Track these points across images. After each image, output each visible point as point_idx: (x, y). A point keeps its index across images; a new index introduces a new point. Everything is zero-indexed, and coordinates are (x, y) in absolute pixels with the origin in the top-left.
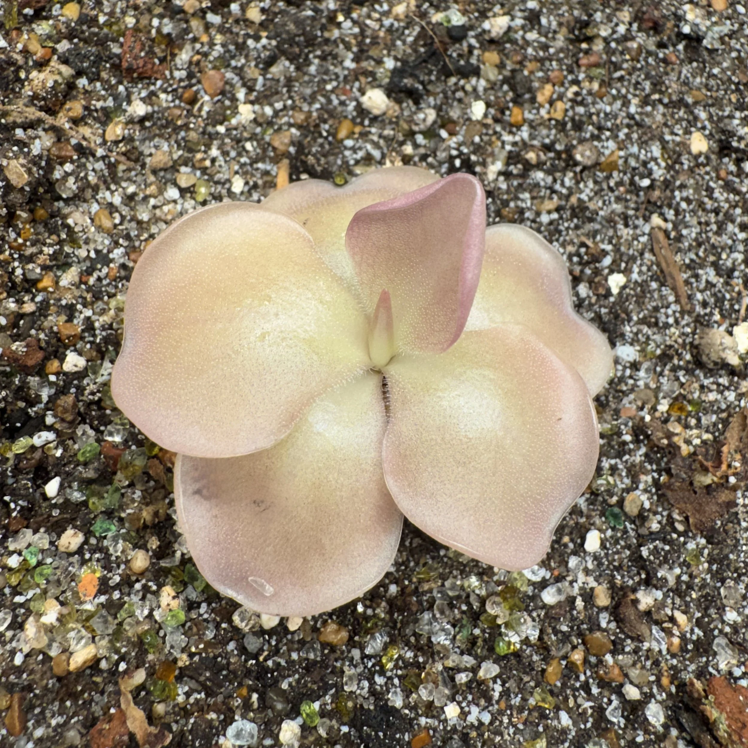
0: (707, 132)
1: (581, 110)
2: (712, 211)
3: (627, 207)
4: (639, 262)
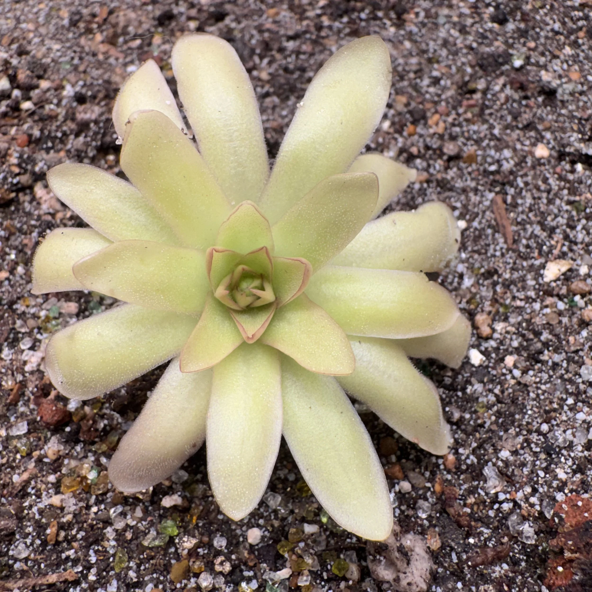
0: (550, 146)
1: (457, 129)
2: (544, 191)
3: (478, 184)
4: (480, 216)
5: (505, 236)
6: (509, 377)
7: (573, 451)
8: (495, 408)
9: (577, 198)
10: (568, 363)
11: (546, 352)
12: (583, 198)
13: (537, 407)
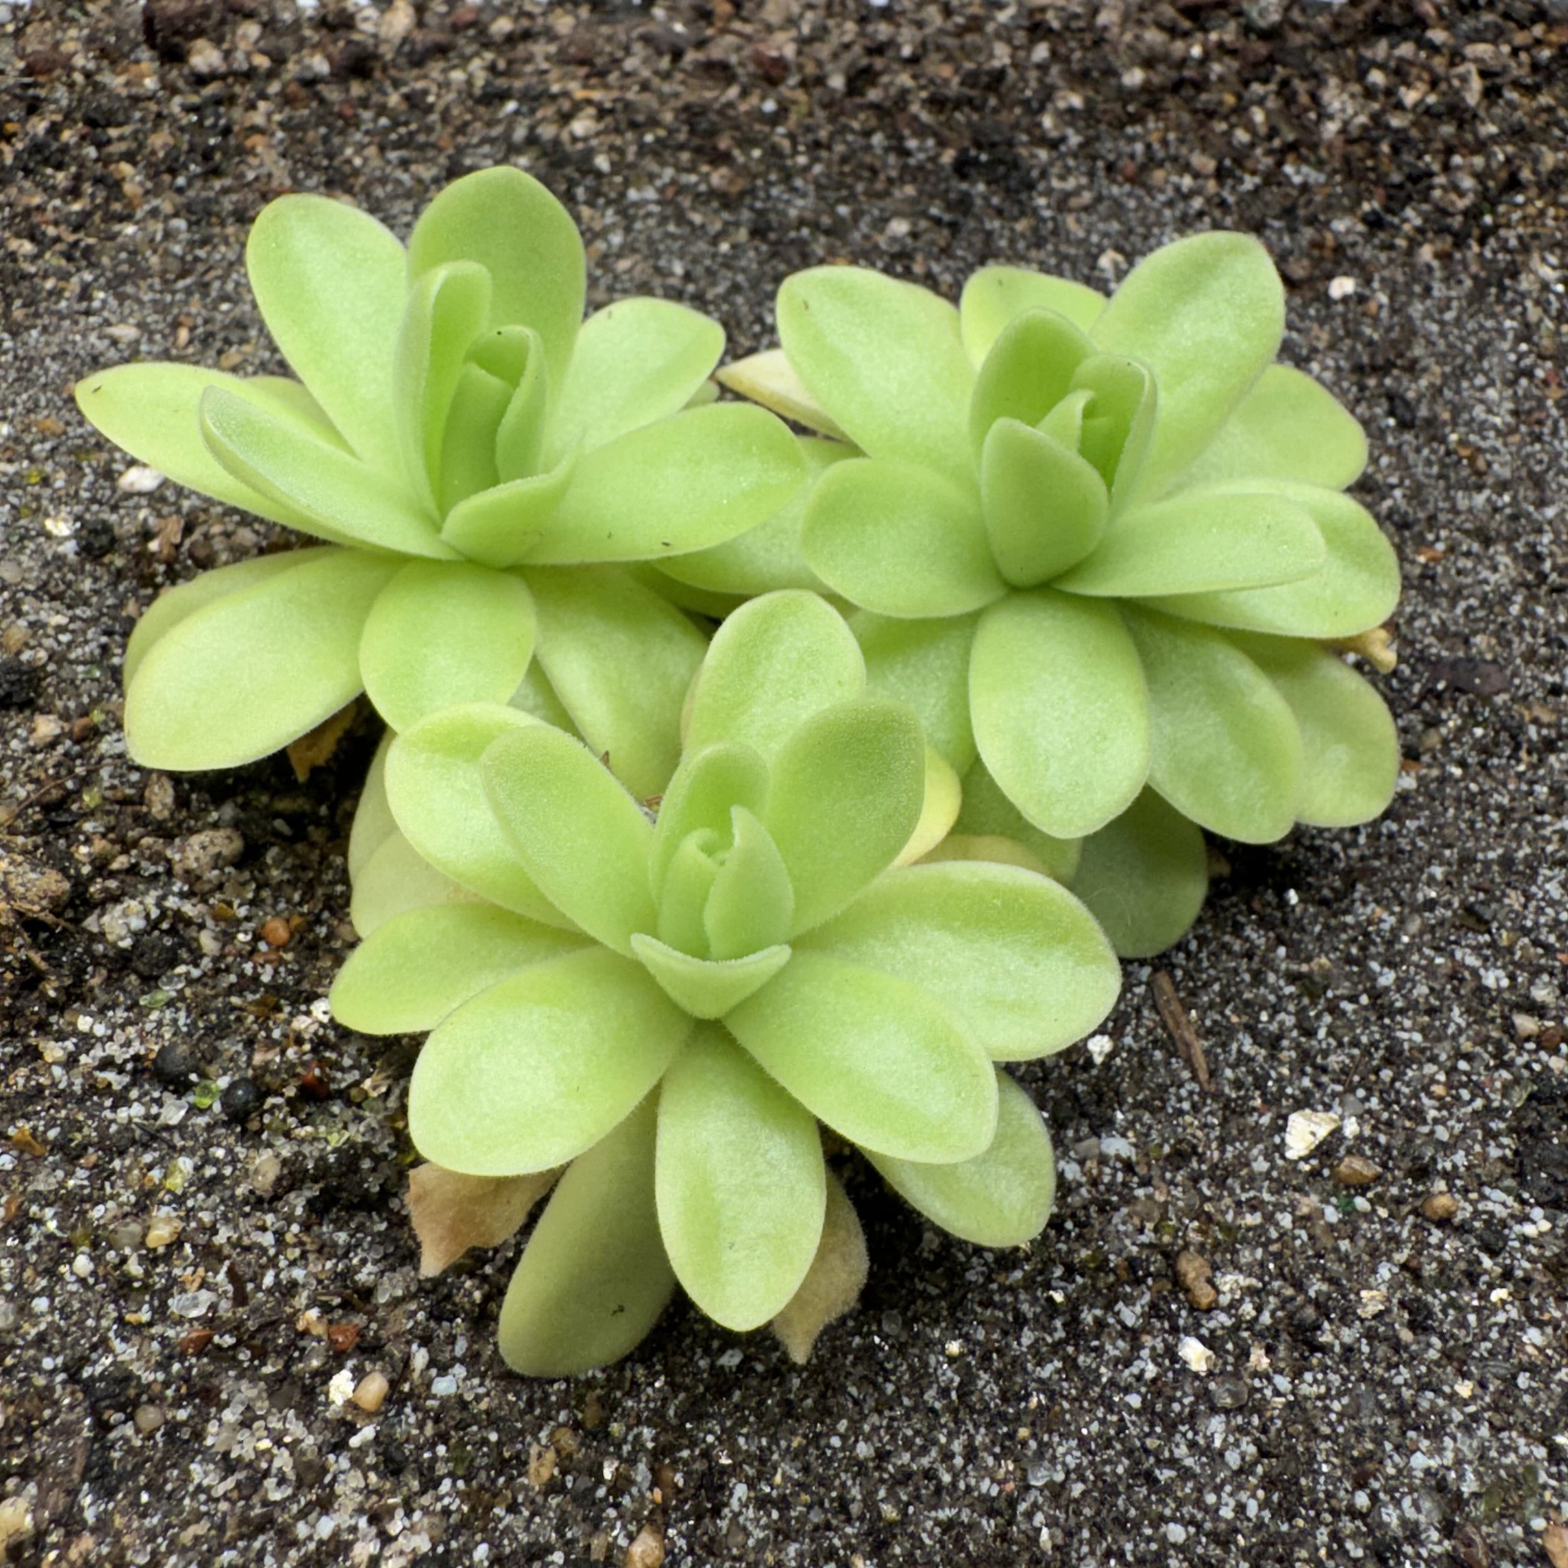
5: (1189, 1063)
6: (1268, 1392)
7: (1422, 1544)
8: (1260, 1469)
9: (1305, 968)
10: (1370, 1344)
11: (1326, 1325)
12: (1314, 965)
13: (1337, 1454)
